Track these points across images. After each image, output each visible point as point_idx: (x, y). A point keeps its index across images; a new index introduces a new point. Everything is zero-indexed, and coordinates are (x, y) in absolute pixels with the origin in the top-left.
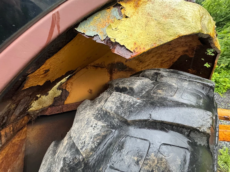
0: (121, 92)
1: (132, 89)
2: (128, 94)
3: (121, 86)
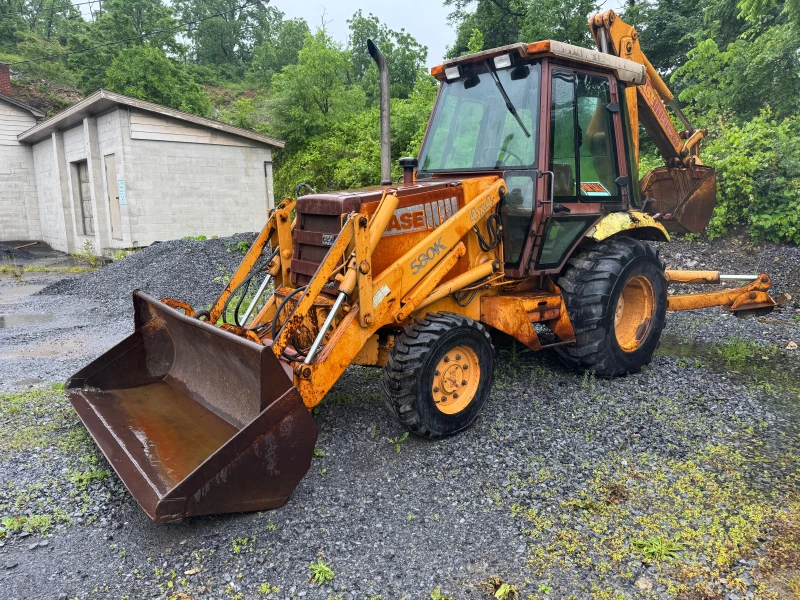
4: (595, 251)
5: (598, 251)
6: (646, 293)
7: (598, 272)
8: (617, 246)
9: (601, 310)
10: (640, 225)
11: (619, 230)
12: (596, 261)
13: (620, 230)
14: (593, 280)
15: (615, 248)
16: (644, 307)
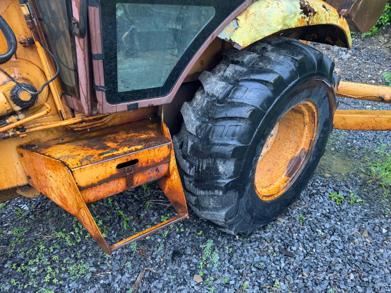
0: (235, 64)
1: (243, 62)
2: (240, 65)
3: (236, 59)
4: (237, 63)
5: (241, 64)
6: (307, 119)
7: (234, 105)
8: (273, 56)
9: (232, 168)
10: (315, 21)
11: (277, 27)
12: (235, 83)
13: (279, 28)
14: (224, 119)
15: (269, 60)
16: (302, 135)
